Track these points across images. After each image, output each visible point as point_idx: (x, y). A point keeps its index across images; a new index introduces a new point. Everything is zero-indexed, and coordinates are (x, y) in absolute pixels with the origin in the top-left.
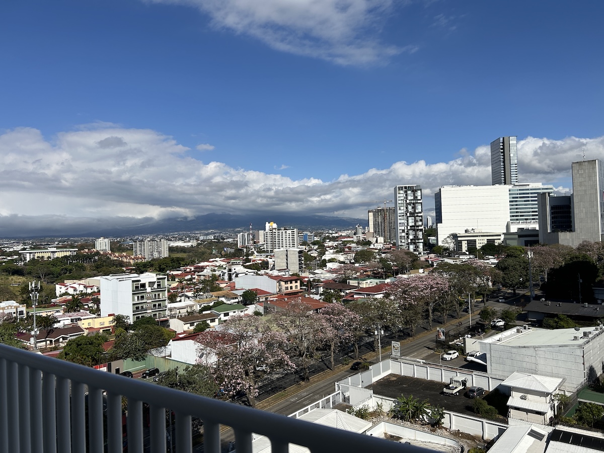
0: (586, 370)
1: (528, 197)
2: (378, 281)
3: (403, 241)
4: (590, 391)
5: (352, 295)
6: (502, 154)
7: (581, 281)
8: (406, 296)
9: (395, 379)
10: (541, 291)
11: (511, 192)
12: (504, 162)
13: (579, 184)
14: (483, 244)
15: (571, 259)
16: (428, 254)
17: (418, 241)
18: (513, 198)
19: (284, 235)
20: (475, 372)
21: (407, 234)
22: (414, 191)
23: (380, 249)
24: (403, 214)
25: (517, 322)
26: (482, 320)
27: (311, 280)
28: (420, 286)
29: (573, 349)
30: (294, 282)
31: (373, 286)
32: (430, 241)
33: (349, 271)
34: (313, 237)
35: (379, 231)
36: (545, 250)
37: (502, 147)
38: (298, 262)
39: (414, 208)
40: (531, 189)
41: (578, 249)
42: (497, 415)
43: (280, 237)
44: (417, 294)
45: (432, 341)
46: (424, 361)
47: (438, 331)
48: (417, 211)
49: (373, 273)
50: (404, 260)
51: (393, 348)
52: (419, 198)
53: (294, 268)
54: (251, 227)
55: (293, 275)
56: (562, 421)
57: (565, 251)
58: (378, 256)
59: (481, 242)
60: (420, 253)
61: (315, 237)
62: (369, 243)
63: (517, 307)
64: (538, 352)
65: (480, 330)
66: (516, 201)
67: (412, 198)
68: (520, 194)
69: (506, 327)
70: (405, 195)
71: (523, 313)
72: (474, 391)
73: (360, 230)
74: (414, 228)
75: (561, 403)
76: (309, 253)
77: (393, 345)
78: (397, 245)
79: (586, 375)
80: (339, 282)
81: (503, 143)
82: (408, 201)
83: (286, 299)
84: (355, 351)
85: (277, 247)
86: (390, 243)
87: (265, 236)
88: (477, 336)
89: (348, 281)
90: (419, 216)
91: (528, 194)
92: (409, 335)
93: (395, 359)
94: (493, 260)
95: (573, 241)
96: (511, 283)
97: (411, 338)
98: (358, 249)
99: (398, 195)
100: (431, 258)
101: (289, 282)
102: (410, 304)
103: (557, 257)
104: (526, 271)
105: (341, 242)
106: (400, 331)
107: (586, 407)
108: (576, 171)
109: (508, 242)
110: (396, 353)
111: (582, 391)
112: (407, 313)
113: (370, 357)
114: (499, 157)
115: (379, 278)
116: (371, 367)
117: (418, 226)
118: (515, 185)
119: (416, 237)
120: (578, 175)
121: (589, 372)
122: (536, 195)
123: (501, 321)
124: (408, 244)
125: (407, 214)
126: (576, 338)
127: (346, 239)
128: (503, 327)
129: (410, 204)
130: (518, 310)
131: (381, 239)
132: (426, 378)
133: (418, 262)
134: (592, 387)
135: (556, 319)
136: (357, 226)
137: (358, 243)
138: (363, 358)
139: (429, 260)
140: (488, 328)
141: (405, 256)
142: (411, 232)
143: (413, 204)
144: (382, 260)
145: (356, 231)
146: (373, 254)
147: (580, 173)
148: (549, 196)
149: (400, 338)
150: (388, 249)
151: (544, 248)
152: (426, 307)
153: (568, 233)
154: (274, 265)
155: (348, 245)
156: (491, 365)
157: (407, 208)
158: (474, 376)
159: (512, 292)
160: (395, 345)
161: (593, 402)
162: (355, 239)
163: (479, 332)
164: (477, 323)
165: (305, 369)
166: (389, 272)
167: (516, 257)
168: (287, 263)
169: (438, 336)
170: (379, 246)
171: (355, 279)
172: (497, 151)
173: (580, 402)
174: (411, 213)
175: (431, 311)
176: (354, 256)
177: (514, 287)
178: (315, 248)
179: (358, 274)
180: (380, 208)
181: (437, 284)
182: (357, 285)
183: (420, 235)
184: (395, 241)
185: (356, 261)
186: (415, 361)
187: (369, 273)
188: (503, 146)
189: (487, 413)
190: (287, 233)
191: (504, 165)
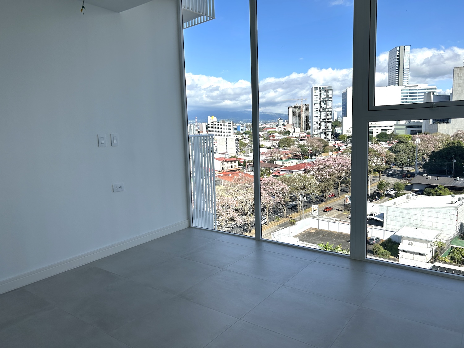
0: (458, 224)
1: (416, 96)
2: (297, 161)
3: (316, 131)
4: (460, 240)
5: (279, 172)
6: (398, 61)
7: (455, 161)
8: (323, 172)
9: (314, 231)
10: (423, 169)
11: (402, 92)
12: (399, 67)
13: (457, 85)
14: (378, 133)
15: (448, 144)
16: (336, 141)
17: (328, 131)
18: (404, 96)
19: (223, 126)
20: (375, 227)
21: (320, 125)
22: (326, 91)
23: (297, 137)
24: (317, 110)
25: (405, 192)
26: (378, 190)
27: (247, 161)
28: (333, 164)
29: (450, 210)
30: (233, 162)
31: (294, 165)
32: (337, 131)
33: (275, 154)
34: (244, 128)
35: (296, 123)
36: (428, 137)
37: (398, 55)
38: (235, 147)
39: (326, 104)
40: (419, 90)
41: (453, 136)
42: (390, 256)
43: (220, 128)
44: (331, 171)
45: (341, 205)
46: (336, 219)
47: (346, 197)
48: (328, 107)
49: (294, 156)
50: (317, 146)
51: (313, 209)
52: (330, 96)
53: (232, 152)
54: (196, 120)
55: (232, 157)
56: (439, 260)
57: (444, 138)
58: (296, 143)
59: (377, 131)
60: (329, 140)
61: (246, 129)
62: (288, 133)
63: (404, 181)
64: (422, 212)
65: (376, 197)
66: (406, 99)
67: (325, 97)
68: (410, 93)
69: (396, 195)
70: (319, 94)
71: (408, 185)
72: (373, 240)
73: (281, 123)
74: (326, 121)
75: (439, 247)
76: (242, 140)
77: (313, 207)
78: (311, 134)
79: (458, 228)
80: (268, 162)
81: (399, 51)
82: (321, 99)
83: (230, 175)
84: (284, 211)
85: (217, 136)
86: (305, 133)
87: (208, 127)
88: (374, 201)
89: (275, 161)
90: (330, 111)
91: (416, 93)
92: (323, 201)
93: (315, 217)
94: (386, 146)
95: (448, 131)
96: (401, 162)
97: (324, 203)
98: (280, 137)
99: (314, 94)
100: (337, 144)
101: (230, 163)
102: (325, 178)
103: (437, 143)
104: (413, 153)
105: (267, 132)
106: (317, 198)
107: (456, 251)
108: (456, 75)
109: (397, 131)
110: (315, 213)
111: (454, 240)
112: (322, 185)
113: (295, 216)
114: (395, 63)
115: (298, 159)
116: (296, 223)
117: (328, 119)
118: (406, 86)
119: (326, 128)
120: (458, 78)
121: (459, 226)
122: (423, 94)
123: (392, 191)
124: (320, 133)
125: (320, 109)
126: (452, 202)
127: (270, 130)
128: (394, 195)
129: (323, 101)
130: (405, 183)
131: (298, 130)
132: (337, 231)
133: (328, 147)
134: (461, 237)
135: (436, 189)
136: (279, 120)
137: (280, 133)
138: (289, 217)
139: (336, 145)
140: (382, 196)
141: (318, 142)
142: (322, 124)
143: (326, 101)
144: (300, 146)
145: (278, 122)
146: (293, 141)
147: (459, 76)
148: (433, 95)
149: (317, 203)
150: (304, 137)
151: (428, 136)
152: (336, 180)
153: (445, 124)
154: (217, 150)
155: (272, 134)
156: (387, 222)
157: (320, 105)
158: (373, 229)
159: (401, 169)
160: (314, 207)
161: (462, 247)
162: (277, 129)
163: (375, 199)
164: (375, 192)
165: (248, 224)
166: (305, 155)
167: (406, 143)
168: (227, 148)
169: (345, 201)
170: (297, 134)
171: (280, 160)
172: (394, 58)
173: (452, 247)
174: (323, 109)
175: (340, 183)
176: (278, 143)
177: (403, 165)
178: (246, 137)
179: (282, 156)
180: (298, 105)
181: (347, 163)
182: (281, 164)
183: (330, 126)
184: (310, 131)
185: (280, 146)
186: (329, 219)
187: (290, 156)
188: (399, 53)
189: (383, 254)
190: (225, 125)
191: (399, 70)
